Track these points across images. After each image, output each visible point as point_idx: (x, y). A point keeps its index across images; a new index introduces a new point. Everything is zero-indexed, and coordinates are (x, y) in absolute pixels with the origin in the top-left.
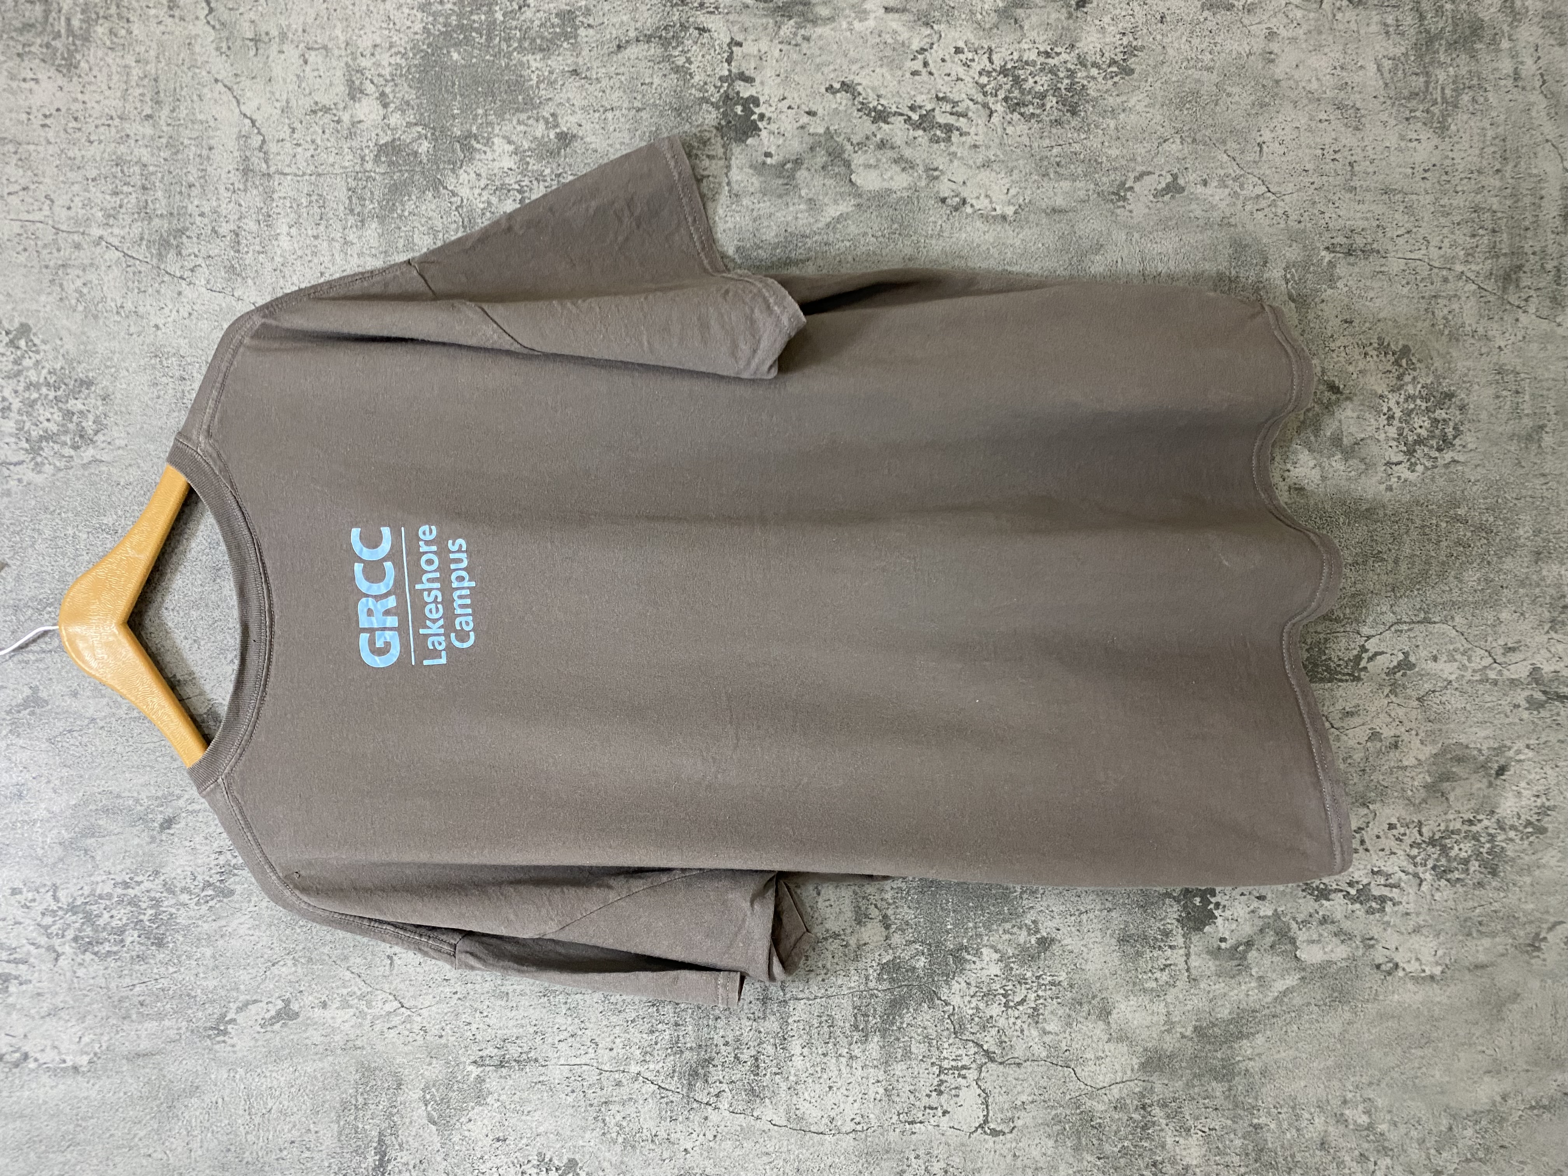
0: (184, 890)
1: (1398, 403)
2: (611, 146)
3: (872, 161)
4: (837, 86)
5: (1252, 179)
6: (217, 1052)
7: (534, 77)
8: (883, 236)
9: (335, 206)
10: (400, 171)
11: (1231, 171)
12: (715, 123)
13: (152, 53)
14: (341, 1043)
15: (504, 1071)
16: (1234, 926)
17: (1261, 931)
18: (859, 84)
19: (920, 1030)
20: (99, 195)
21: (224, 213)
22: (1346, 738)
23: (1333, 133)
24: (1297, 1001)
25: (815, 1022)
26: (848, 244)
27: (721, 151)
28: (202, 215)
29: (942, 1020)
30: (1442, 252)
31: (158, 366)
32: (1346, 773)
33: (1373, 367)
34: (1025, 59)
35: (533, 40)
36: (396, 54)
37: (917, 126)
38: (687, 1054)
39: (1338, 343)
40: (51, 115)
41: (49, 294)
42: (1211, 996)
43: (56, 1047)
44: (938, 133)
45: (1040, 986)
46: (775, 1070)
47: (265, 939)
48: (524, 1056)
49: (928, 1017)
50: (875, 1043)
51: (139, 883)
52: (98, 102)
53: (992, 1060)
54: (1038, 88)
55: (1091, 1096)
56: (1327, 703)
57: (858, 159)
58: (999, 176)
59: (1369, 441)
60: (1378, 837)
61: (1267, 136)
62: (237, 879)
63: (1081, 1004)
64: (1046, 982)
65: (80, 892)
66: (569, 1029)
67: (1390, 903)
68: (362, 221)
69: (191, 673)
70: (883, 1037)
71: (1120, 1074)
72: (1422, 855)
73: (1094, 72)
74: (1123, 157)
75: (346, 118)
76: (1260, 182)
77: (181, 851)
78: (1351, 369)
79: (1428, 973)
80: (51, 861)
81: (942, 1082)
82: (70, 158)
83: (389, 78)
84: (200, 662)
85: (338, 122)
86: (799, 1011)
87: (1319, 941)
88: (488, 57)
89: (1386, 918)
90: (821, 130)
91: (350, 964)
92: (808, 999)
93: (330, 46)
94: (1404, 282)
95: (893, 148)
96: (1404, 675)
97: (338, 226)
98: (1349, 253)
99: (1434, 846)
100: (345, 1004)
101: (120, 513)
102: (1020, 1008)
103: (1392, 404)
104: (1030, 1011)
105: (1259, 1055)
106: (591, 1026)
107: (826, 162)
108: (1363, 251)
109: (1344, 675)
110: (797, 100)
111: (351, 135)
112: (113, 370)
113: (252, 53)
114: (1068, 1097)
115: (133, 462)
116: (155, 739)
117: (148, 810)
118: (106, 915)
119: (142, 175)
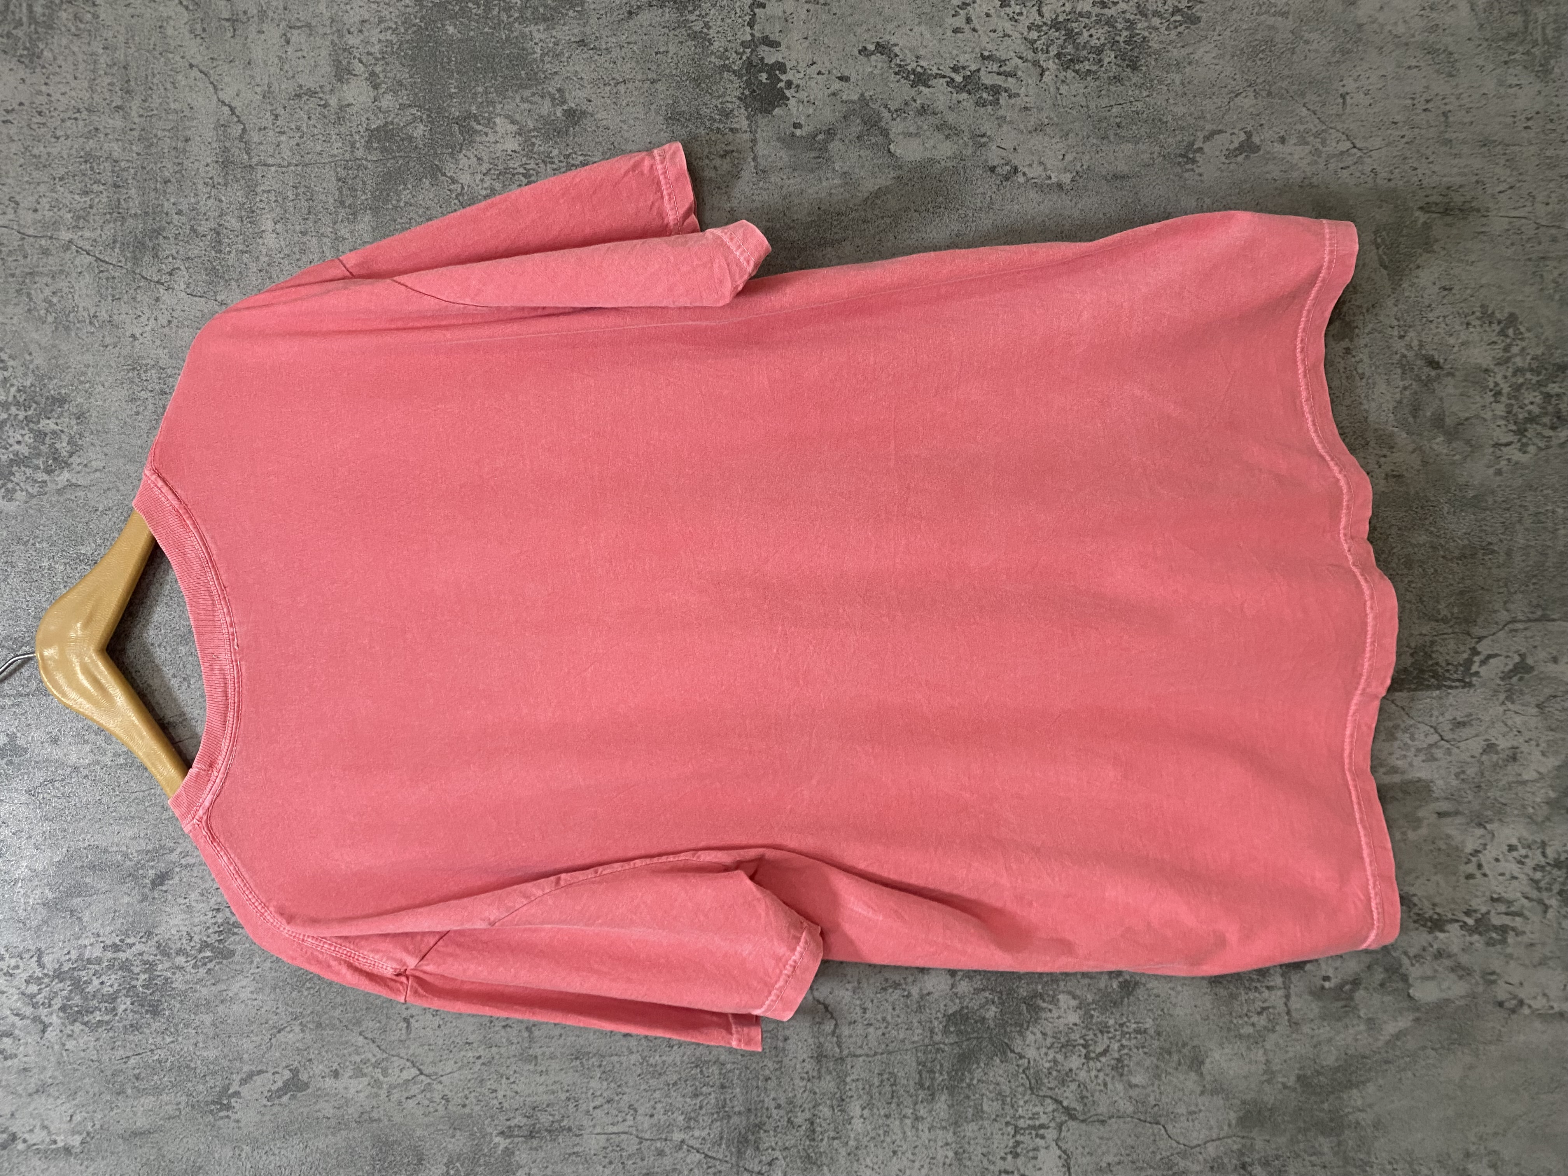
0: (180, 952)
1: (1505, 377)
2: (624, 122)
3: (912, 130)
4: (871, 47)
5: (1334, 134)
6: (219, 1128)
7: (538, 49)
8: (927, 210)
9: (323, 197)
10: (394, 158)
11: (1312, 126)
12: (738, 94)
13: (121, 39)
14: (356, 1116)
15: (535, 1143)
16: (1338, 963)
17: (1369, 967)
18: (896, 45)
19: (991, 1087)
20: (66, 194)
21: (203, 210)
22: (1457, 751)
23: (1424, 80)
24: (1411, 1044)
25: (876, 1082)
26: (888, 220)
27: (745, 123)
28: (180, 213)
29: (1016, 1076)
30: (1549, 208)
31: (136, 380)
32: (1459, 790)
33: (1477, 338)
34: (1079, 10)
35: (536, 9)
36: (386, 29)
37: (960, 88)
38: (735, 1120)
39: (1437, 313)
40: (13, 110)
41: (15, 304)
42: (1315, 1040)
43: (45, 1127)
44: (985, 95)
45: (1124, 1034)
46: (832, 1134)
47: (270, 1003)
48: (556, 1125)
49: (1001, 1072)
50: (942, 1102)
51: (131, 946)
52: (63, 94)
53: (1073, 1118)
54: (1094, 42)
55: (1184, 1155)
56: (1435, 713)
57: (897, 128)
58: (1054, 141)
59: (1473, 421)
60: (1497, 860)
61: (1350, 85)
62: (237, 938)
63: (1170, 1053)
64: (1131, 1030)
65: (67, 957)
66: (605, 1095)
67: (1512, 933)
68: (354, 214)
69: (183, 714)
70: (951, 1094)
71: (1216, 1130)
72: (1547, 879)
73: (1156, 21)
74: (1191, 115)
75: (333, 102)
76: (1344, 137)
77: (175, 909)
78: (1452, 341)
79: (1557, 1009)
80: (35, 923)
81: (1018, 1143)
82: (35, 156)
83: (379, 56)
84: (190, 703)
85: (325, 106)
86: (857, 1070)
87: (1433, 978)
88: (486, 30)
89: (1509, 950)
90: (855, 97)
91: (364, 1028)
92: (867, 1056)
93: (314, 24)
94: (1509, 242)
95: (935, 114)
96: (1521, 679)
97: (327, 220)
98: (1446, 211)
99: (1560, 868)
100: (359, 1073)
101: (99, 541)
102: (1103, 1059)
103: (1499, 378)
104: (1113, 1062)
105: (1370, 1106)
106: (627, 1090)
107: (861, 131)
108: (1461, 210)
109: (1454, 681)
110: (827, 64)
111: (340, 120)
112: (87, 385)
113: (229, 34)
114: (1158, 1157)
115: (111, 486)
116: (144, 788)
117: (138, 866)
118: (96, 982)
119: (113, 171)
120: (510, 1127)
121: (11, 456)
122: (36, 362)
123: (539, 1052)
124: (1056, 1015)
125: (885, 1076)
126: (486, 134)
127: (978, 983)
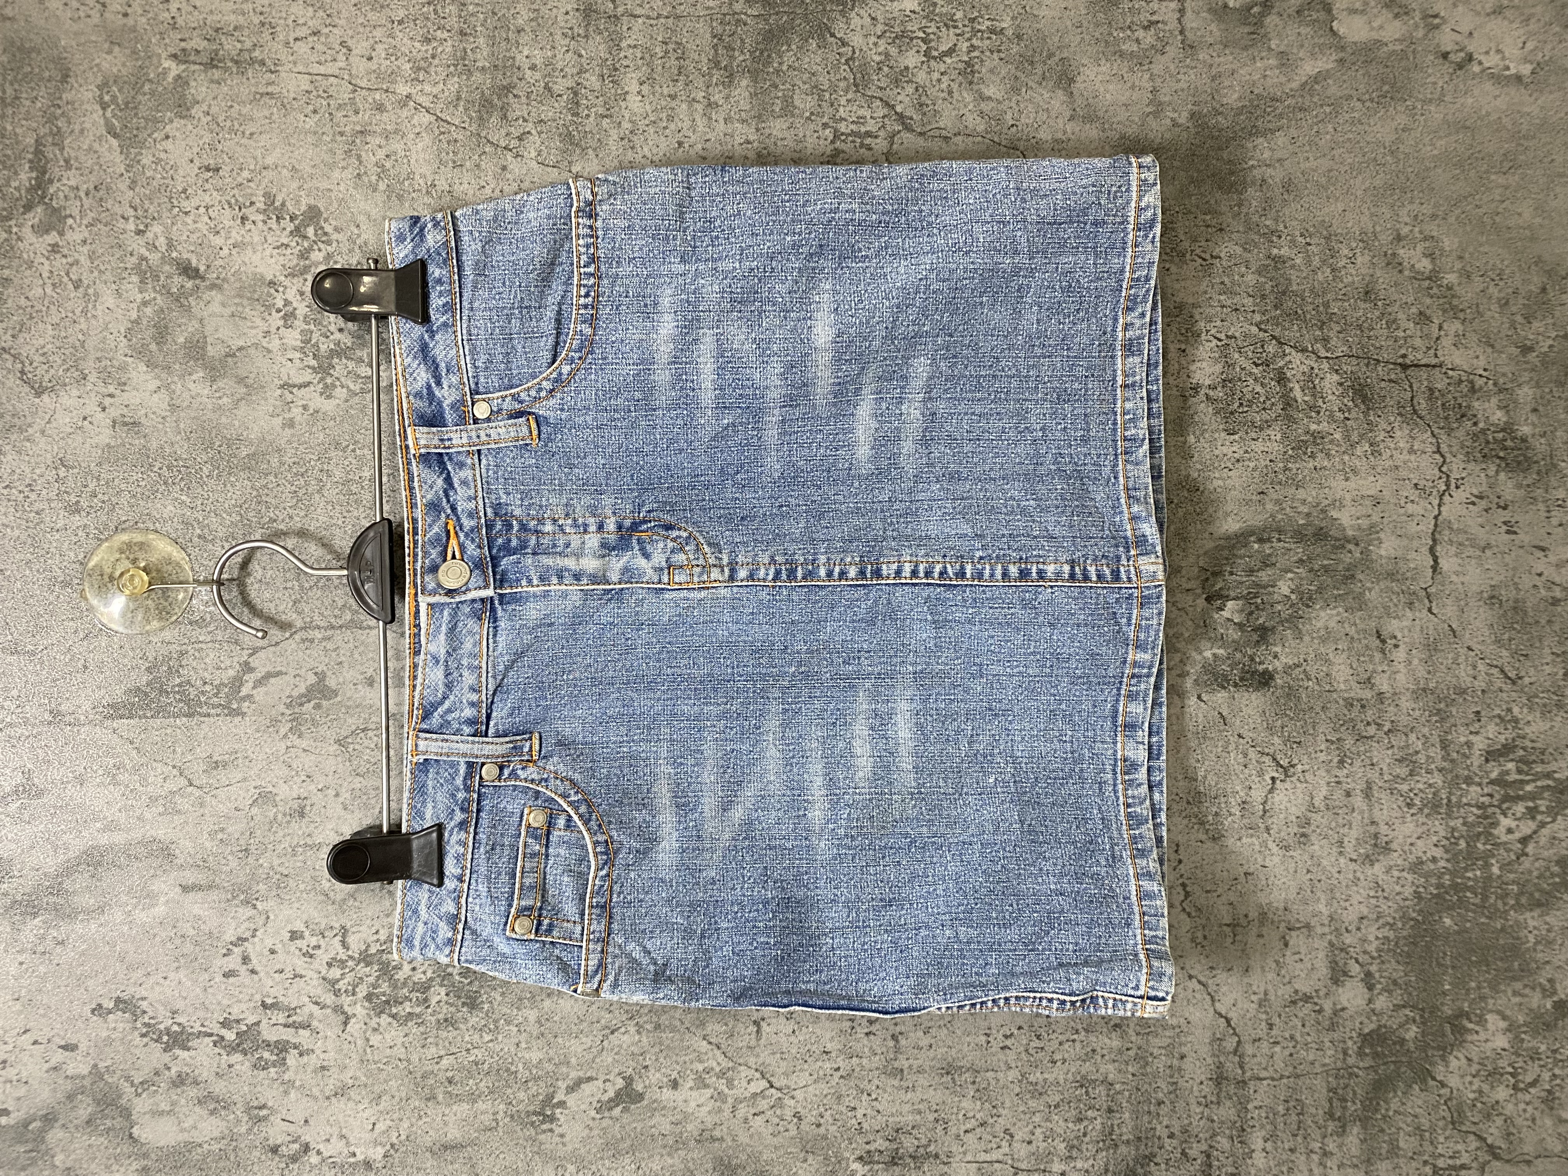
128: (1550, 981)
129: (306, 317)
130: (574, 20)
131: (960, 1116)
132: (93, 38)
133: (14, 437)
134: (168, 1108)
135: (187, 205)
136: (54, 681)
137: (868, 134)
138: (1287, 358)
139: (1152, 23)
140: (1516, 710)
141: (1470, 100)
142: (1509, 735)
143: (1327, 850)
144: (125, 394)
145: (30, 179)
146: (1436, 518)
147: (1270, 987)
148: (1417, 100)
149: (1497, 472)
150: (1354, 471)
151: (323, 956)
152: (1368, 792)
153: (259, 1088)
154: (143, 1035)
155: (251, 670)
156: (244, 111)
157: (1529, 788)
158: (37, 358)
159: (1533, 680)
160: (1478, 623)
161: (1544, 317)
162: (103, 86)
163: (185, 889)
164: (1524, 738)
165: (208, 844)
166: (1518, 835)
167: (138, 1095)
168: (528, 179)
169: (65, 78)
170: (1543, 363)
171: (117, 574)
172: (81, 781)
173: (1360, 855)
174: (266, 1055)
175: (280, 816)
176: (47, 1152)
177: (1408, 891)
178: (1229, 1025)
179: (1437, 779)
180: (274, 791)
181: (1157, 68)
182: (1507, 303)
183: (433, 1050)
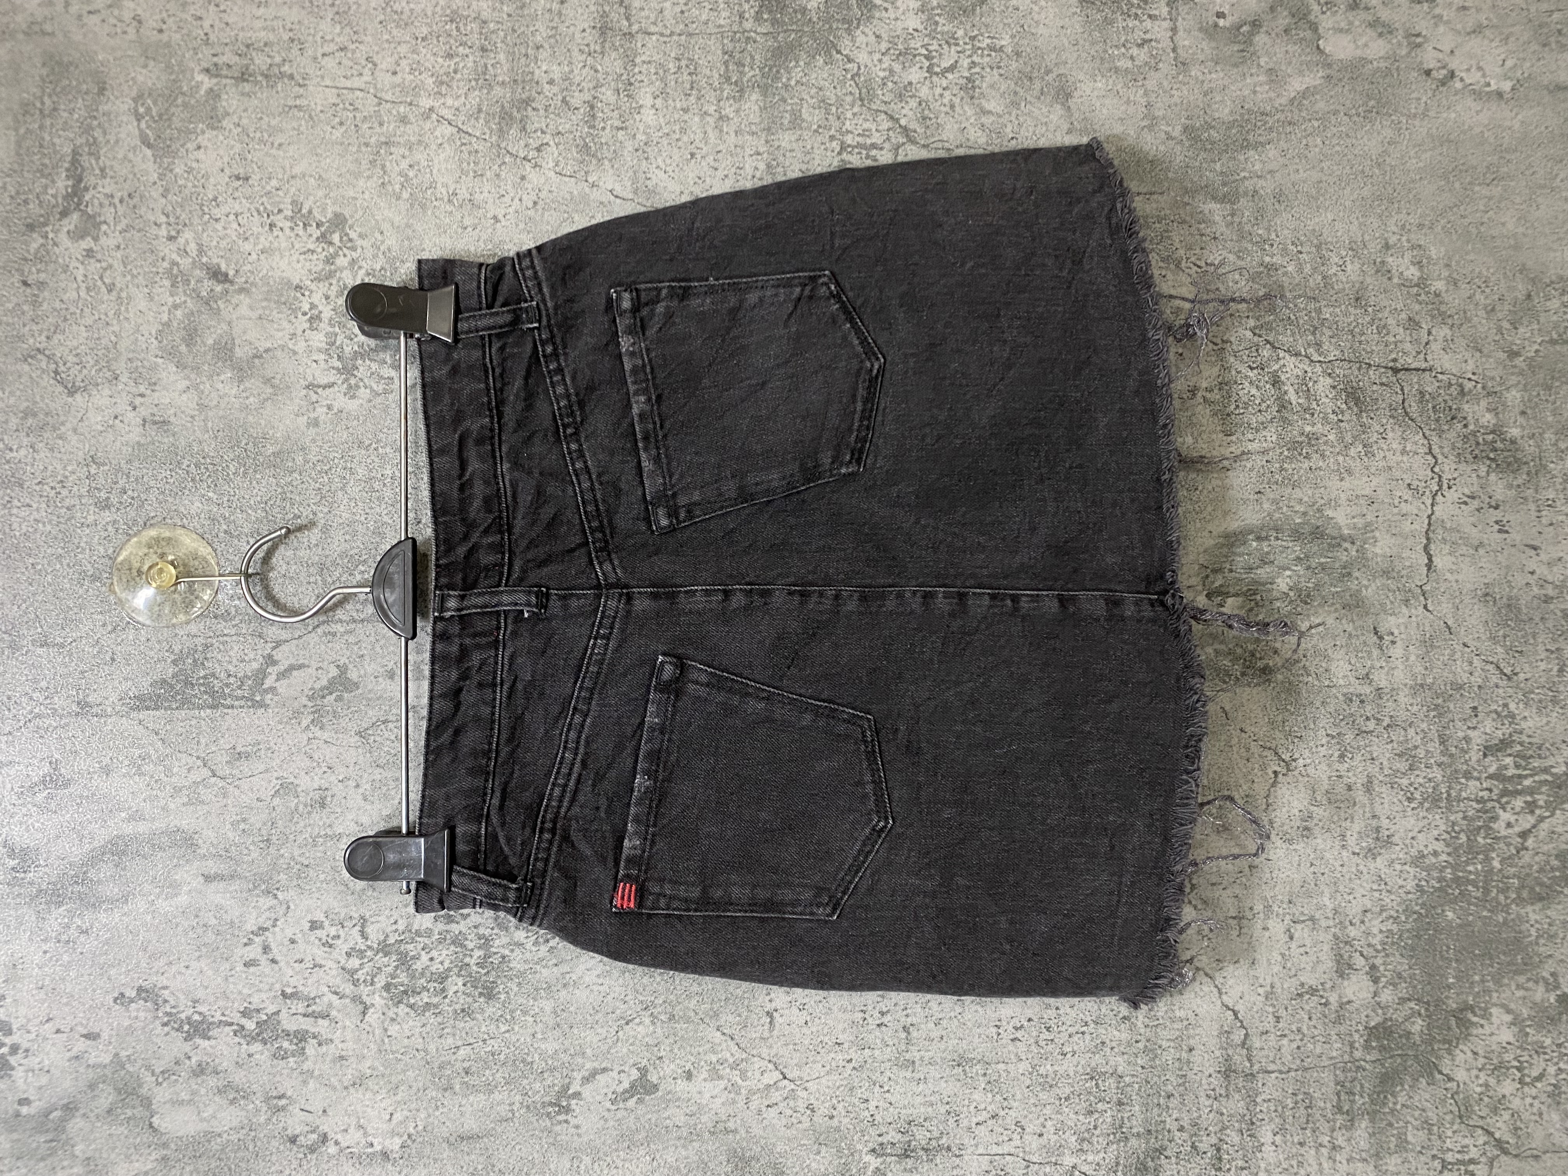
120: (882, 1144)
121: (356, 348)
122: (388, 242)
123: (918, 1055)
124: (1488, 1032)
125: (1300, 1097)
126: (886, 10)
127: (1403, 990)
128: (1553, 974)
129: (331, 319)
130: (591, 37)
131: (972, 1108)
132: (130, 53)
133: (46, 435)
134: (187, 1098)
135: (217, 212)
136: (82, 672)
137: (874, 146)
138: (1282, 362)
139: (1145, 41)
140: (1512, 706)
141: (1453, 115)
142: (1506, 730)
143: (1329, 843)
144: (156, 394)
145: (66, 187)
146: (1429, 517)
147: (1276, 980)
148: (1403, 115)
149: (1488, 473)
150: (1349, 472)
151: (342, 946)
152: (1368, 787)
153: (278, 1078)
154: (165, 1024)
155: (274, 663)
156: (273, 123)
157: (1527, 782)
158: (71, 359)
159: (1529, 676)
160: (1473, 621)
161: (1530, 322)
162: (139, 98)
163: (208, 878)
164: (1521, 733)
165: (230, 835)
166: (1517, 829)
167: (159, 1084)
168: (547, 188)
169: (102, 91)
170: (1530, 366)
171: (146, 567)
172: (107, 771)
173: (1362, 848)
174: (286, 1044)
175: (301, 807)
176: (66, 1143)
177: (1410, 885)
178: (1237, 1018)
179: (1437, 774)
180: (296, 782)
181: (1151, 84)
182: (1493, 310)
183: (450, 1040)
